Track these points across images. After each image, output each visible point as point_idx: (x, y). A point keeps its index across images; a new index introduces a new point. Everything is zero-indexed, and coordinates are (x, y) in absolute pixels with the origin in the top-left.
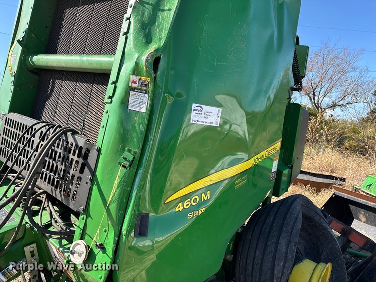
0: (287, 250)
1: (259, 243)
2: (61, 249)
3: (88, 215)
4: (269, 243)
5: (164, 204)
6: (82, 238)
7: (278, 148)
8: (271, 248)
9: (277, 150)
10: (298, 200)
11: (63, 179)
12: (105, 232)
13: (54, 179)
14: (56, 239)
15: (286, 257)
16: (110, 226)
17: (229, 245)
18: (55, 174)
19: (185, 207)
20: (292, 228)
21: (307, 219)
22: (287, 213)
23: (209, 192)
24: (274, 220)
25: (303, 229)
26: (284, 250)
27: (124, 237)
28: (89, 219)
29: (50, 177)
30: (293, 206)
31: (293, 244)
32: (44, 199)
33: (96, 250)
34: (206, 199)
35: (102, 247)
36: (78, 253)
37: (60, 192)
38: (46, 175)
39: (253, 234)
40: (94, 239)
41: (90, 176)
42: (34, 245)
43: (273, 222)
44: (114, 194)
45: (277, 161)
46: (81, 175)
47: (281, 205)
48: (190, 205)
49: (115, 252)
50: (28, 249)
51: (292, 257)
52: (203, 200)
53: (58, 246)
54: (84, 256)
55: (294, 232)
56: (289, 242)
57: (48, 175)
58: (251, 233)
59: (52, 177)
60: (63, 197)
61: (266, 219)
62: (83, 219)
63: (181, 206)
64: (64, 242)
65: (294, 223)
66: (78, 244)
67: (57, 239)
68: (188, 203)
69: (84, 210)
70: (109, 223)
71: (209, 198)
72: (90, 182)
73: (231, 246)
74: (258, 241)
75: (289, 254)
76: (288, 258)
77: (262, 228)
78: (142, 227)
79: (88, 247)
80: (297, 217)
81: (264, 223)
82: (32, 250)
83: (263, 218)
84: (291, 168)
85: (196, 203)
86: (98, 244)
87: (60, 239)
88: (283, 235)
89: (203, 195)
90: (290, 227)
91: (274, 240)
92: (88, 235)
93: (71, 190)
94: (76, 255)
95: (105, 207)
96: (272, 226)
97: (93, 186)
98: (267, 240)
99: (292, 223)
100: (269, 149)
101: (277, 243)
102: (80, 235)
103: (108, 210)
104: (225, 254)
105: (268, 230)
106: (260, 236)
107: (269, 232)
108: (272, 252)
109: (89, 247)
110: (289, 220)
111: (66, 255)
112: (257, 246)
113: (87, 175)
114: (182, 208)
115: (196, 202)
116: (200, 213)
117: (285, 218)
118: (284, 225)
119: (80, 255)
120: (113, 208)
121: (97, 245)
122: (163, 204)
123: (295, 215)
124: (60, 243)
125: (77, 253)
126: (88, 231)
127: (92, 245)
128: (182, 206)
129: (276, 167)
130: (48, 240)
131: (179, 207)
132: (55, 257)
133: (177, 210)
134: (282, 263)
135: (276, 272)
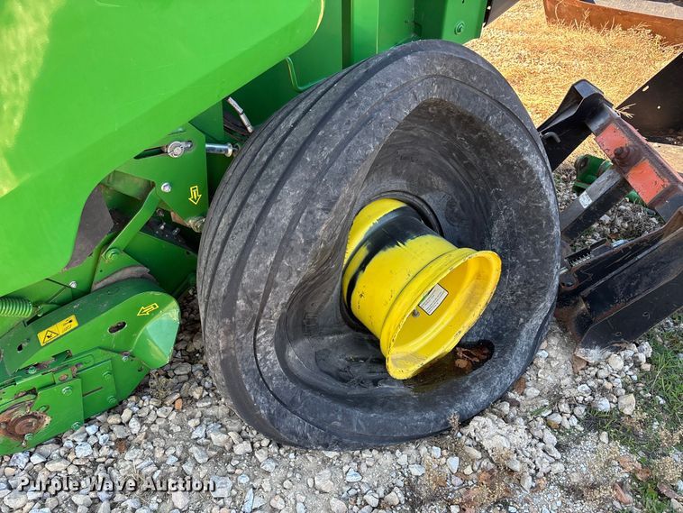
4: (251, 199)
8: (252, 212)
20: (336, 155)
24: (295, 125)
26: (285, 222)
56: (309, 198)
73: (193, 195)
88: (299, 174)
91: (266, 190)
107: (266, 165)
108: (249, 224)
117: (325, 120)
118: (313, 145)
134: (272, 259)
135: (246, 280)
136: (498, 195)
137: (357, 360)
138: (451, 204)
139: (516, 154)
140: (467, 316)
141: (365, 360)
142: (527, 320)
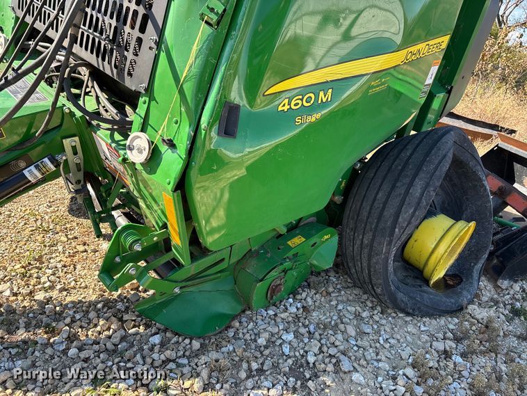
0: (422, 195)
1: (385, 182)
2: (113, 145)
3: (152, 98)
4: (398, 184)
5: (264, 95)
6: (143, 130)
7: (444, 46)
8: (401, 190)
9: (442, 47)
10: (452, 133)
11: (113, 41)
12: (176, 123)
13: (100, 43)
14: (106, 129)
15: (419, 203)
16: (184, 114)
17: (341, 183)
18: (101, 33)
19: (293, 107)
20: (436, 169)
21: (457, 163)
22: (431, 149)
23: (330, 90)
24: (411, 155)
25: (448, 176)
26: (418, 195)
27: (203, 132)
28: (153, 103)
29: (94, 39)
30: (444, 140)
31: (432, 189)
32: (86, 78)
33: (163, 148)
34: (324, 100)
35: (171, 144)
36: (138, 149)
37: (110, 63)
38: (88, 36)
39: (377, 170)
40: (160, 132)
41: (155, 37)
42: (77, 139)
43: (410, 157)
44: (191, 67)
45: (437, 67)
46: (141, 35)
47: (425, 138)
48: (300, 105)
49: (190, 151)
50: (67, 143)
51: (427, 205)
52: (320, 102)
53: (109, 141)
54: (145, 154)
55: (437, 173)
56: (427, 185)
57: (91, 37)
58: (374, 170)
59: (97, 40)
60: (115, 71)
61: (400, 153)
62: (145, 103)
63: (287, 104)
64: (117, 137)
65: (440, 162)
66: (138, 137)
67: (108, 129)
68: (297, 101)
69: (146, 90)
70: (183, 109)
71: (329, 100)
72: (155, 47)
73: (343, 185)
74: (384, 180)
75: (423, 200)
76: (421, 205)
77: (393, 164)
78: (229, 122)
79: (151, 143)
80: (446, 155)
81: (397, 157)
82: (73, 144)
83: (396, 151)
84: (449, 92)
85: (309, 104)
86: (165, 138)
87: (112, 130)
88: (422, 175)
89: (322, 94)
90: (432, 167)
91: (407, 180)
92: (151, 126)
93: (126, 58)
94: (135, 152)
95: (177, 87)
96: (407, 163)
97: (159, 53)
98: (397, 180)
99: (437, 162)
100: (431, 43)
101: (411, 185)
102: (141, 126)
103: (181, 92)
104: (333, 194)
105: (400, 168)
106: (386, 174)
107: (402, 170)
108: (400, 195)
109: (153, 143)
110: (433, 157)
111: (122, 152)
112: (380, 186)
113: (151, 34)
114: (289, 107)
115: (309, 102)
116: (314, 119)
117: (428, 154)
118: (425, 163)
119: (140, 151)
120: (189, 88)
121: (163, 140)
122: (262, 95)
123: (444, 152)
124: (112, 136)
125: (136, 148)
126: (151, 121)
127: (157, 140)
128: (289, 104)
129: (433, 78)
130: (96, 133)
131: (284, 105)
132: (106, 158)
133: (280, 109)
134: (412, 211)
135: (400, 220)
136: (467, 199)
137: (407, 276)
138: (443, 203)
139: (481, 180)
140: (450, 260)
141: (410, 276)
142: (475, 264)
